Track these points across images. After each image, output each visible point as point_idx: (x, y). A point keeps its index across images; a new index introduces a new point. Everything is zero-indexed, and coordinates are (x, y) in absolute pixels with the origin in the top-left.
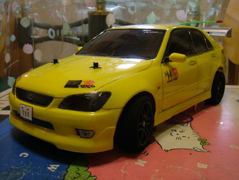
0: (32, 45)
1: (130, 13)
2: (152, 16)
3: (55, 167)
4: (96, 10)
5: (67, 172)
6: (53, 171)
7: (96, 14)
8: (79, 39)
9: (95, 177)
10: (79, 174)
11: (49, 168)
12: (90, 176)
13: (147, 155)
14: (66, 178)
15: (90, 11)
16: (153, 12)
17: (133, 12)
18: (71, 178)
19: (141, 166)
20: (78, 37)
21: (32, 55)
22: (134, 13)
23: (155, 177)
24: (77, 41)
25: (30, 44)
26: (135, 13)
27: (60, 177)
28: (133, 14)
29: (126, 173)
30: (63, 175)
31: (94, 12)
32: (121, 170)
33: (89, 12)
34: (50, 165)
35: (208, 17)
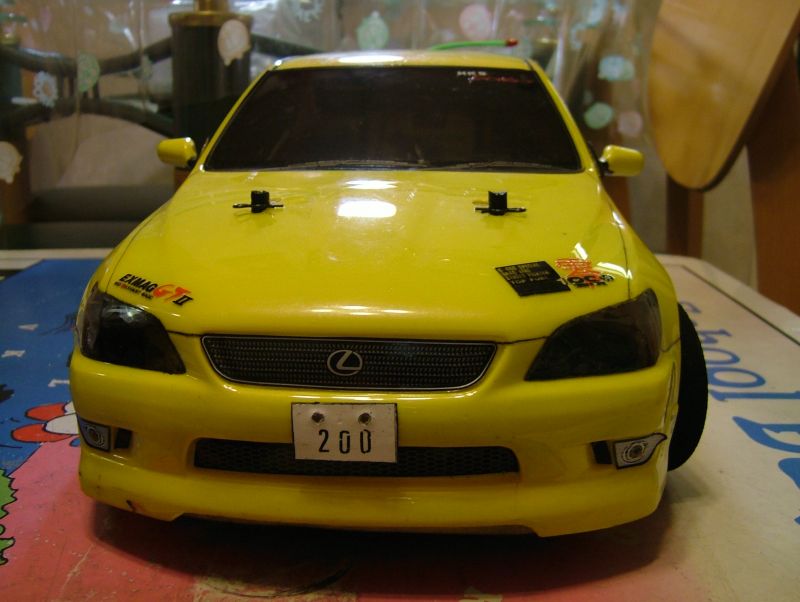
1: (297, 17)
2: (375, 25)
4: (197, 7)
7: (195, 23)
8: (154, 108)
9: (10, 542)
15: (176, 14)
16: (375, 15)
17: (307, 13)
20: (153, 100)
22: (311, 17)
24: (148, 114)
26: (317, 17)
28: (307, 20)
31: (189, 17)
33: (174, 17)
35: (581, 27)
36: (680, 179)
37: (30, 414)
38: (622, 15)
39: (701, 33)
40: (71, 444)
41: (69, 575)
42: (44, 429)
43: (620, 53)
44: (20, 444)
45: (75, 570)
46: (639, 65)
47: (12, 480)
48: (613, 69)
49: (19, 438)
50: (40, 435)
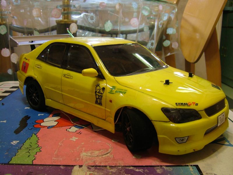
0: (9, 50)
1: (90, 22)
2: (109, 24)
3: (16, 142)
4: (63, 19)
5: (24, 145)
6: (14, 144)
7: (63, 23)
9: (41, 148)
10: (31, 146)
11: (12, 143)
12: (37, 147)
13: (81, 134)
14: (22, 148)
16: (109, 21)
17: (92, 21)
18: (25, 148)
19: (73, 141)
21: (9, 57)
23: (80, 147)
25: (7, 48)
26: (94, 22)
27: (18, 148)
28: (92, 23)
29: (62, 145)
30: (20, 146)
31: (61, 21)
32: (59, 143)
33: (57, 21)
34: (13, 141)
35: (161, 22)
36: (188, 60)
37: (36, 122)
38: (173, 17)
39: (194, 21)
40: (47, 128)
41: (55, 153)
42: (40, 125)
43: (172, 27)
44: (36, 128)
45: (56, 152)
46: (177, 30)
47: (37, 136)
48: (170, 31)
49: (35, 127)
50: (40, 126)
